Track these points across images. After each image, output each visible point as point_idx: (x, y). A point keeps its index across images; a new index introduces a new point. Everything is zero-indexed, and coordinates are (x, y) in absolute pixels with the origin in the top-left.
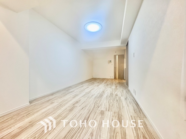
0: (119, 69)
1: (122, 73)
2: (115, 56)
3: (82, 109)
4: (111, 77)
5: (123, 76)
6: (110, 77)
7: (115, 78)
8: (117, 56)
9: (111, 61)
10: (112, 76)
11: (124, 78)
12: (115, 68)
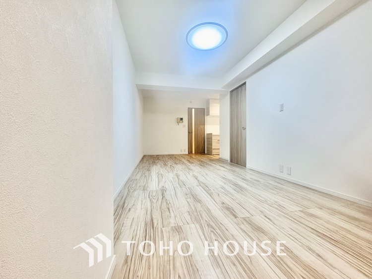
1: (203, 143)
2: (190, 110)
4: (183, 151)
5: (203, 147)
6: (181, 151)
7: (190, 152)
8: (193, 110)
9: (182, 119)
10: (185, 150)
11: (206, 152)
12: (190, 133)
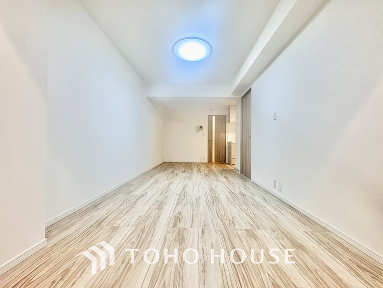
0: (217, 144)
1: (224, 151)
3: (203, 233)
4: (202, 159)
5: (224, 156)
6: (200, 159)
7: (210, 161)
9: (201, 127)
10: (204, 158)
11: (227, 162)
12: (210, 141)
